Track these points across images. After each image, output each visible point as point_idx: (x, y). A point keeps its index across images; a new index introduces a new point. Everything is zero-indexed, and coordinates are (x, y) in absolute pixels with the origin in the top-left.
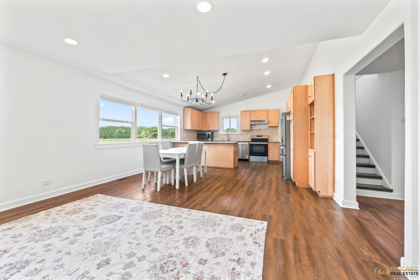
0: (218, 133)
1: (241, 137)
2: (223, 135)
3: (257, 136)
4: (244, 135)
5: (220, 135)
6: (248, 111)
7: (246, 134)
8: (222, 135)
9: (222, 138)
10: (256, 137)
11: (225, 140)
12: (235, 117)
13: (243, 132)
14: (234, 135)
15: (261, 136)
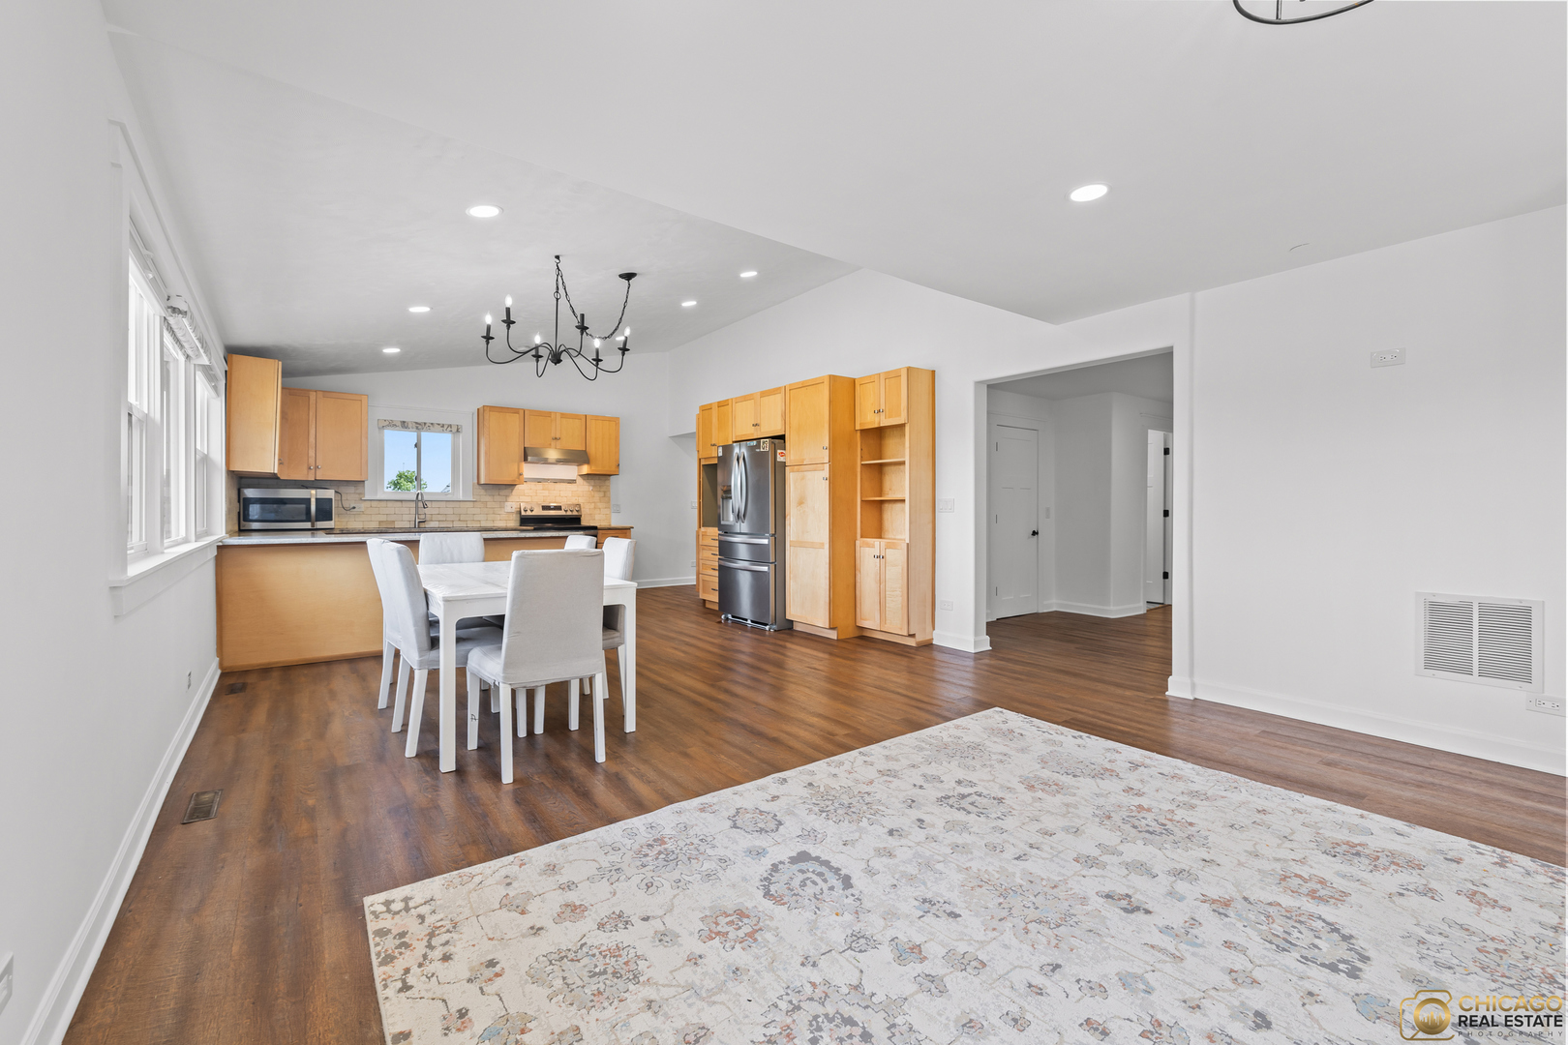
0: (363, 494)
1: (477, 511)
2: (390, 504)
3: (545, 508)
4: (489, 505)
5: (374, 504)
6: (515, 411)
7: (497, 498)
8: (383, 504)
9: (383, 518)
10: (538, 512)
11: (398, 525)
12: (450, 426)
13: (482, 492)
14: (443, 504)
15: (559, 508)
